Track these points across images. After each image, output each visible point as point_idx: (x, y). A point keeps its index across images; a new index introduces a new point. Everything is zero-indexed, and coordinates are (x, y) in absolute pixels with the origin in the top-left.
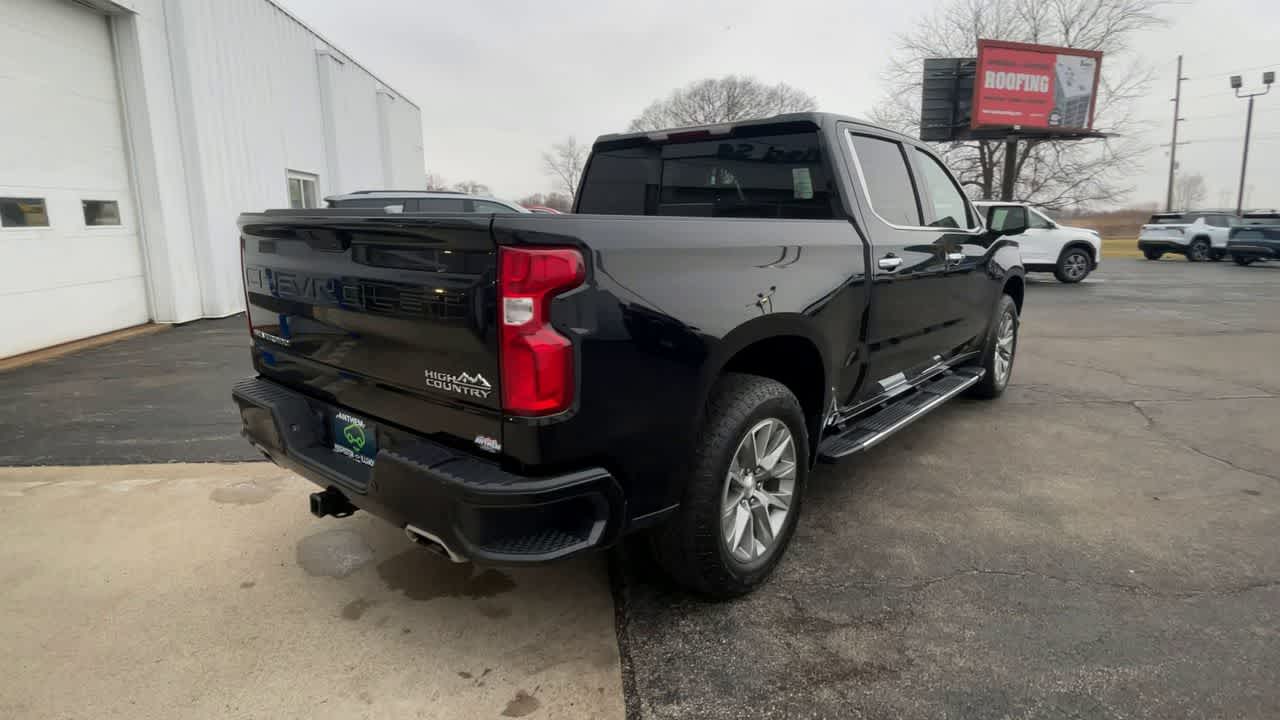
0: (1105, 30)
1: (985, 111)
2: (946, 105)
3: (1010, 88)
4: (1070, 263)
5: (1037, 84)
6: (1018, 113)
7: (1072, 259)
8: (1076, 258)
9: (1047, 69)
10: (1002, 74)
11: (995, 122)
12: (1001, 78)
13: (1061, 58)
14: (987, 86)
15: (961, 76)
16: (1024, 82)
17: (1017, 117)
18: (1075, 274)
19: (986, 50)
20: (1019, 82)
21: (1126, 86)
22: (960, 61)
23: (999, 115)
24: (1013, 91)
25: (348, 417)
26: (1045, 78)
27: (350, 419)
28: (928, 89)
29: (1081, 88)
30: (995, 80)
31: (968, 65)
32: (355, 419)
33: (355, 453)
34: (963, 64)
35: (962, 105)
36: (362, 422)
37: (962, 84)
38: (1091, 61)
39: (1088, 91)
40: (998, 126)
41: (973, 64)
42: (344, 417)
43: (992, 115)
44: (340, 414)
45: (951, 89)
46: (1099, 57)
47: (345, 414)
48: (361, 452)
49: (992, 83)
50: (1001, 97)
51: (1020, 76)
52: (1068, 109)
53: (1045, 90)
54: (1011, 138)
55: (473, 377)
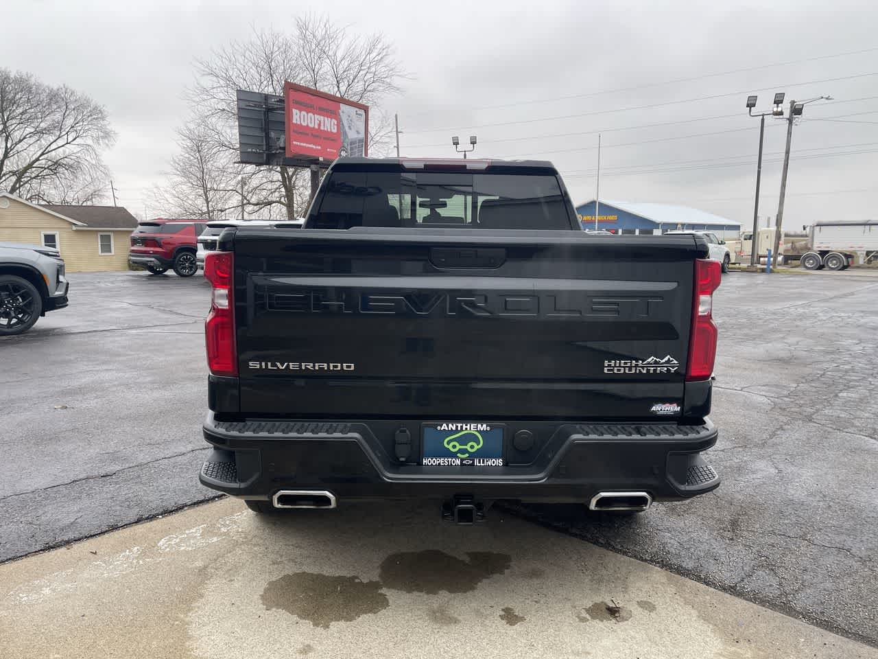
0: (362, 86)
1: (294, 143)
2: (258, 133)
3: (311, 125)
5: (329, 125)
6: (319, 147)
9: (334, 114)
10: (304, 113)
11: (305, 153)
12: (304, 116)
13: (344, 108)
14: (294, 121)
15: (269, 110)
16: (320, 122)
17: (318, 150)
19: (292, 93)
20: (317, 122)
21: (381, 134)
22: (267, 97)
23: (305, 147)
24: (314, 129)
25: (459, 425)
26: (334, 121)
27: (462, 427)
28: (242, 118)
29: (358, 132)
30: (300, 117)
31: (277, 101)
32: (471, 428)
33: (462, 460)
34: (273, 100)
35: (273, 135)
36: (485, 426)
37: (272, 117)
38: (362, 112)
39: (362, 135)
40: (308, 157)
41: (281, 101)
42: (452, 427)
43: (301, 146)
44: (445, 425)
45: (261, 119)
46: (366, 109)
47: (450, 425)
48: (472, 456)
49: (299, 119)
50: (305, 133)
51: (317, 116)
52: (352, 149)
53: (335, 131)
54: (313, 167)
55: (666, 359)
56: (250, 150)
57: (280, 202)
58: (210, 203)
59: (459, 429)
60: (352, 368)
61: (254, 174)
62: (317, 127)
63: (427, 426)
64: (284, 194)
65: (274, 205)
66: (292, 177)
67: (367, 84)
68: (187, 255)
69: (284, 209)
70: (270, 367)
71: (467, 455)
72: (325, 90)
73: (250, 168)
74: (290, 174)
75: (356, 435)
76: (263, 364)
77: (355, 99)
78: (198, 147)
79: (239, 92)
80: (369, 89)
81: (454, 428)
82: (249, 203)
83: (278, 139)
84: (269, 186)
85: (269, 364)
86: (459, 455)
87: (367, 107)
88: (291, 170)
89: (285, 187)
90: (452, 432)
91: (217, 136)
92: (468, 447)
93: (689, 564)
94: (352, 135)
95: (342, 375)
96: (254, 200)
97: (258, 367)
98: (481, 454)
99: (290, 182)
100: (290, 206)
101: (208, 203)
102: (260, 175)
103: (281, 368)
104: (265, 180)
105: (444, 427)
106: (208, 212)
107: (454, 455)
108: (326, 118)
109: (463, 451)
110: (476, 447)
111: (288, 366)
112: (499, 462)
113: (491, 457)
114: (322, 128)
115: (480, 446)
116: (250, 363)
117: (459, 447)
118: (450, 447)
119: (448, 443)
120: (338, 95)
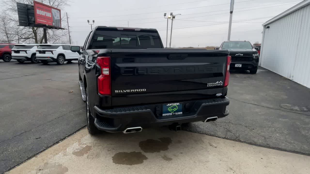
0: (58, 4)
1: (38, 20)
2: (25, 16)
4: (60, 60)
5: (49, 15)
6: (46, 22)
7: (60, 58)
8: (61, 58)
9: (50, 12)
11: (41, 23)
12: (40, 12)
13: (53, 10)
14: (37, 13)
15: (28, 9)
17: (45, 22)
18: (62, 62)
19: (36, 4)
20: (45, 14)
22: (27, 5)
24: (44, 16)
25: (172, 104)
26: (50, 14)
27: (173, 104)
28: (19, 11)
29: (58, 17)
30: (39, 12)
31: (31, 7)
32: (175, 104)
33: (173, 113)
34: (30, 6)
35: (30, 17)
36: (178, 103)
37: (29, 11)
38: (59, 11)
39: (59, 18)
40: (42, 24)
41: (33, 6)
42: (170, 105)
43: (40, 21)
44: (169, 104)
45: (26, 12)
46: (60, 11)
47: (170, 104)
48: (175, 112)
49: (39, 13)
50: (41, 17)
51: (44, 12)
52: (56, 22)
53: (50, 16)
54: (44, 27)
55: (220, 82)
56: (22, 22)
57: (32, 38)
58: (9, 38)
59: (172, 105)
60: (145, 90)
61: (23, 29)
62: (45, 15)
63: (164, 105)
64: (34, 35)
65: (31, 39)
66: (36, 30)
67: (59, 3)
68: (7, 55)
69: (34, 40)
70: (121, 92)
71: (173, 112)
72: (46, 4)
73: (22, 27)
74: (35, 29)
75: (149, 110)
76: (120, 91)
77: (56, 7)
78: (3, 20)
79: (17, 3)
80: (60, 4)
81: (171, 105)
82: (22, 38)
83: (32, 18)
84: (29, 33)
85: (121, 91)
86: (171, 112)
87: (60, 10)
88: (35, 28)
89: (34, 33)
90: (170, 106)
91: (9, 17)
92: (174, 110)
93: (212, 133)
94: (56, 18)
95: (143, 93)
96: (24, 37)
97: (118, 92)
98: (177, 111)
99: (35, 31)
100: (36, 39)
101: (8, 38)
102: (25, 29)
103: (125, 92)
104: (27, 31)
105: (168, 105)
106: (8, 41)
107: (170, 112)
108: (47, 13)
109: (172, 111)
110: (176, 109)
111: (127, 91)
112: (181, 113)
113: (180, 112)
114: (46, 15)
115: (177, 109)
116: (116, 91)
117: (172, 110)
118: (169, 110)
119: (169, 109)
120: (50, 5)
